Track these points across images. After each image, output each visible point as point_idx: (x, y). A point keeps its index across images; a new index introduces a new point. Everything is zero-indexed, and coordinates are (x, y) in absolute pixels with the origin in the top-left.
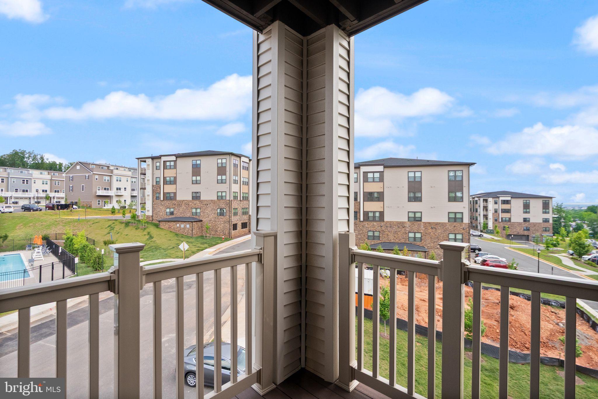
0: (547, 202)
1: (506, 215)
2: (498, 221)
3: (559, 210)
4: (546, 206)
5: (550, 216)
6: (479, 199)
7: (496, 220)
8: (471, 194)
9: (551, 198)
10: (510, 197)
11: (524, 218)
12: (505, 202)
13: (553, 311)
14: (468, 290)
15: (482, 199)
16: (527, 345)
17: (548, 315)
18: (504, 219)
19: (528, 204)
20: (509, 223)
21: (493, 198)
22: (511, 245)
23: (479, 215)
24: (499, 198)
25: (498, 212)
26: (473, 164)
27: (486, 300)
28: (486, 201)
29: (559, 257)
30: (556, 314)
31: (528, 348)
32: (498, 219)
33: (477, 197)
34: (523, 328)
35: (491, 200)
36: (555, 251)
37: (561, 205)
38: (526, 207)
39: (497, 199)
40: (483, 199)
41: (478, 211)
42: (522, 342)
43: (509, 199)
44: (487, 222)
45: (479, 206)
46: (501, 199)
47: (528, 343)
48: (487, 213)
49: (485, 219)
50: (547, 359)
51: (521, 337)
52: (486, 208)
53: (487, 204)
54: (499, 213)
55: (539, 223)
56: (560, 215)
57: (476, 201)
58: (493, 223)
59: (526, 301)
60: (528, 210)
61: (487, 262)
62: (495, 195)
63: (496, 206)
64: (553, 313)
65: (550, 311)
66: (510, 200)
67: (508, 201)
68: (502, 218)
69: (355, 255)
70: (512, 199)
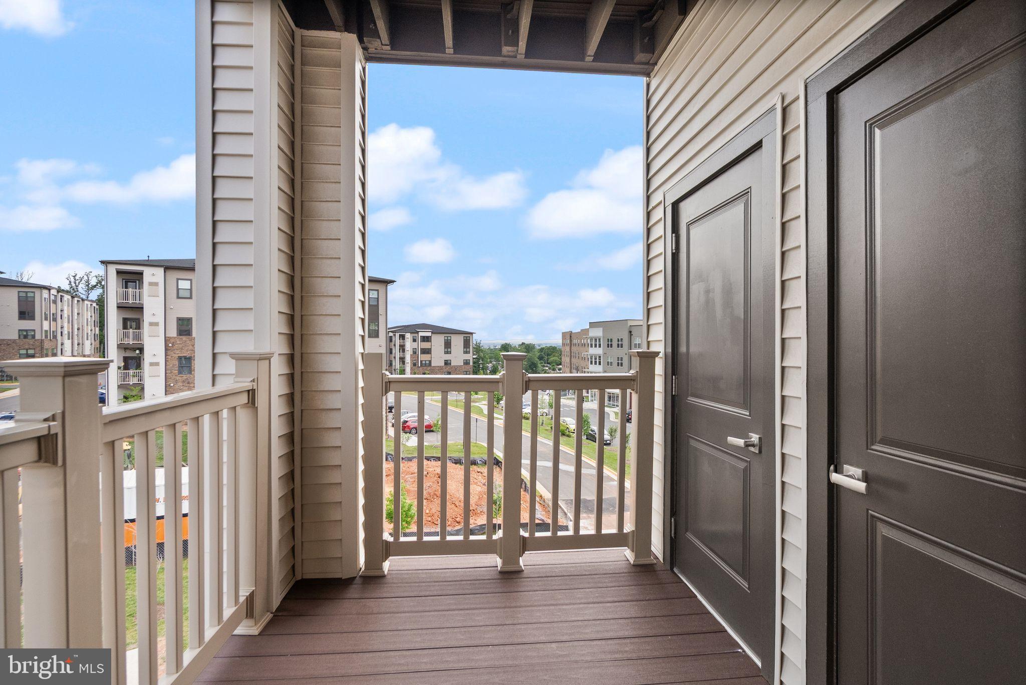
0: (468, 338)
1: (426, 357)
2: (417, 366)
3: (478, 349)
4: (467, 343)
5: (470, 357)
6: (395, 335)
7: (415, 365)
8: (389, 326)
9: (472, 334)
10: (431, 333)
11: (445, 360)
12: (426, 339)
13: (479, 470)
14: (389, 466)
15: (397, 335)
16: (457, 519)
17: (475, 477)
18: (424, 362)
19: (449, 341)
20: (429, 368)
21: (411, 333)
22: (433, 397)
23: (395, 358)
24: (418, 334)
25: (417, 353)
26: (393, 282)
27: (412, 474)
28: (402, 337)
29: (480, 406)
30: (481, 473)
31: (458, 523)
32: (417, 363)
33: (391, 332)
34: (453, 500)
35: (408, 336)
36: (476, 399)
37: (480, 343)
38: (448, 345)
39: (416, 335)
40: (400, 335)
41: (393, 352)
42: (453, 517)
43: (429, 334)
44: (404, 367)
45: (395, 345)
46: (421, 334)
47: (458, 516)
48: (404, 355)
49: (401, 363)
50: (478, 528)
51: (451, 511)
52: (402, 348)
53: (404, 342)
54: (418, 355)
55: (460, 366)
56: (479, 356)
57: (391, 337)
58: (411, 368)
59: (454, 465)
60: (449, 350)
61: (408, 424)
62: (413, 329)
63: (415, 345)
64: (479, 474)
65: (476, 471)
66: (431, 336)
67: (428, 337)
68: (421, 361)
69: (389, 382)
70: (433, 335)
